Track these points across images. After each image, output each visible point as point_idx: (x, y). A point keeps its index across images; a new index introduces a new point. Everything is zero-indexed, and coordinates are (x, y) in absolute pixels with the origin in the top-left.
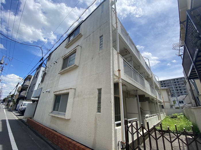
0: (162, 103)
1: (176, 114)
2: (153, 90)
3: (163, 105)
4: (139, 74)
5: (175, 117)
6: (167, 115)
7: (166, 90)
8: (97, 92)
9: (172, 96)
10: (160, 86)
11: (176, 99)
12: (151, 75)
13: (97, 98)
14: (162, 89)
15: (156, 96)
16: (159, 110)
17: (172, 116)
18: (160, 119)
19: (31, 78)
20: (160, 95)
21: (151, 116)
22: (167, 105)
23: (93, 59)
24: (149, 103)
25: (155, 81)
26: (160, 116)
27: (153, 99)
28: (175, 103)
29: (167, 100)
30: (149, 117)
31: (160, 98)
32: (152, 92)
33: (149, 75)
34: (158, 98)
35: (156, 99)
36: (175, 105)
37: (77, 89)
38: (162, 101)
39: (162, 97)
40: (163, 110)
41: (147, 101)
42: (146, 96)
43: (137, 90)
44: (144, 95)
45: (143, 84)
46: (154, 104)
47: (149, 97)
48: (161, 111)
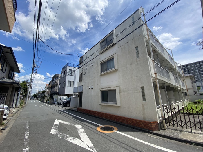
0: (186, 90)
1: (200, 100)
2: (177, 80)
3: (186, 92)
4: (165, 69)
5: (198, 103)
6: (191, 101)
7: (190, 77)
8: (140, 89)
9: (196, 81)
10: (183, 73)
11: (200, 85)
12: (174, 66)
13: (141, 93)
14: (186, 77)
15: (180, 85)
16: (182, 97)
17: (196, 102)
18: (183, 105)
19: (58, 76)
20: (183, 83)
21: (176, 103)
22: (191, 92)
23: (132, 65)
24: (174, 92)
25: (178, 71)
26: (184, 102)
27: (177, 88)
28: (200, 88)
29: (191, 87)
30: (175, 103)
31: (183, 85)
32: (176, 82)
33: (172, 66)
34: (182, 87)
35: (180, 87)
36: (199, 90)
37: (121, 87)
38: (185, 88)
39: (185, 85)
40: (186, 96)
41: (172, 90)
42: (171, 86)
43: (164, 83)
44: (170, 86)
45: (169, 77)
46: (177, 92)
47: (173, 87)
48: (185, 98)
